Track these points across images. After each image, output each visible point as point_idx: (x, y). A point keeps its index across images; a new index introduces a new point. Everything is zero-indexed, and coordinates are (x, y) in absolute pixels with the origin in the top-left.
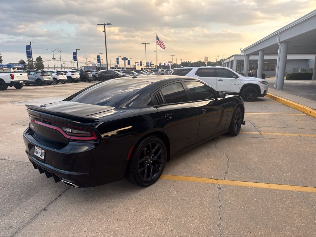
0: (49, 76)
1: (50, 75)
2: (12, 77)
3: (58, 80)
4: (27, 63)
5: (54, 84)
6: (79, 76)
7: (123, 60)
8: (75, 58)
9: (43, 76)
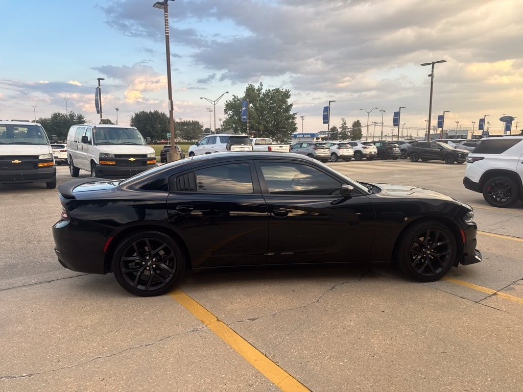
0: (324, 150)
1: (327, 148)
2: (270, 149)
3: (339, 155)
4: (340, 130)
5: (332, 162)
6: (376, 150)
7: (504, 121)
8: (396, 122)
9: (315, 149)
